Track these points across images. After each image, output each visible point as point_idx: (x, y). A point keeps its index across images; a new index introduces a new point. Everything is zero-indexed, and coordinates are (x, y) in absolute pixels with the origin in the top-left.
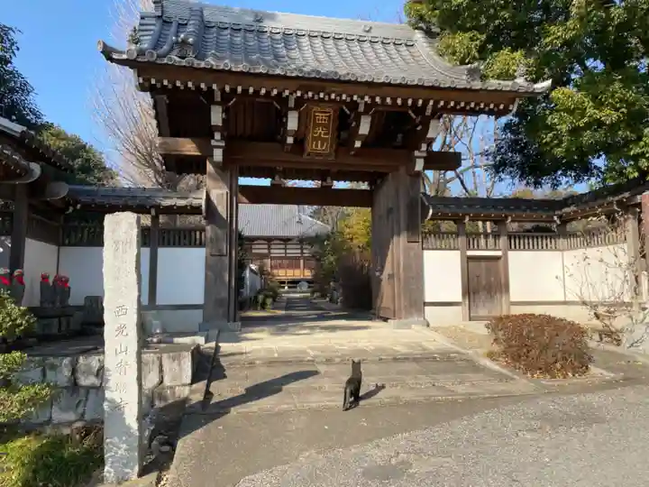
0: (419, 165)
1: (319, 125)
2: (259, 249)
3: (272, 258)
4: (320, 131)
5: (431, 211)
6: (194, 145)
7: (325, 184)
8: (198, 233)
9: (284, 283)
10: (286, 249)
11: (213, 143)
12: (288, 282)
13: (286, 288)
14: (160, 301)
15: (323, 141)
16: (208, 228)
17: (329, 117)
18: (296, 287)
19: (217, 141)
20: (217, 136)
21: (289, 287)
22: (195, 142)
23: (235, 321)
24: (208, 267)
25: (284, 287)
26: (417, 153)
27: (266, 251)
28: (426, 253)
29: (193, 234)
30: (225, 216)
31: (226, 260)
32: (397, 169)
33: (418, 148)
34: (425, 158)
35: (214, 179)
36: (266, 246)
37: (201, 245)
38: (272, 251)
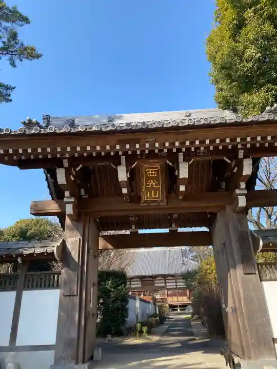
0: (242, 202)
1: (150, 178)
2: (159, 283)
3: (168, 289)
4: (152, 183)
5: (261, 243)
6: (57, 205)
7: (171, 229)
8: (56, 276)
9: (177, 306)
10: (176, 282)
11: (65, 200)
12: (180, 306)
13: (179, 310)
14: (19, 342)
15: (156, 190)
16: (63, 271)
17: (158, 171)
18: (185, 310)
19: (68, 198)
20: (67, 194)
21: (181, 310)
22: (57, 203)
23: (84, 362)
24: (62, 307)
25: (177, 310)
26: (237, 191)
27: (163, 285)
28: (265, 284)
29: (52, 277)
30: (77, 260)
31: (77, 299)
32: (224, 208)
33: (238, 187)
34: (247, 196)
35: (71, 229)
36: (163, 281)
37: (58, 287)
38: (167, 284)
